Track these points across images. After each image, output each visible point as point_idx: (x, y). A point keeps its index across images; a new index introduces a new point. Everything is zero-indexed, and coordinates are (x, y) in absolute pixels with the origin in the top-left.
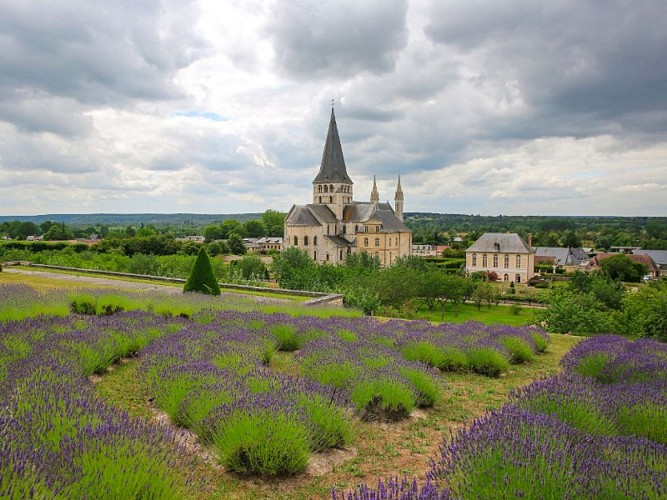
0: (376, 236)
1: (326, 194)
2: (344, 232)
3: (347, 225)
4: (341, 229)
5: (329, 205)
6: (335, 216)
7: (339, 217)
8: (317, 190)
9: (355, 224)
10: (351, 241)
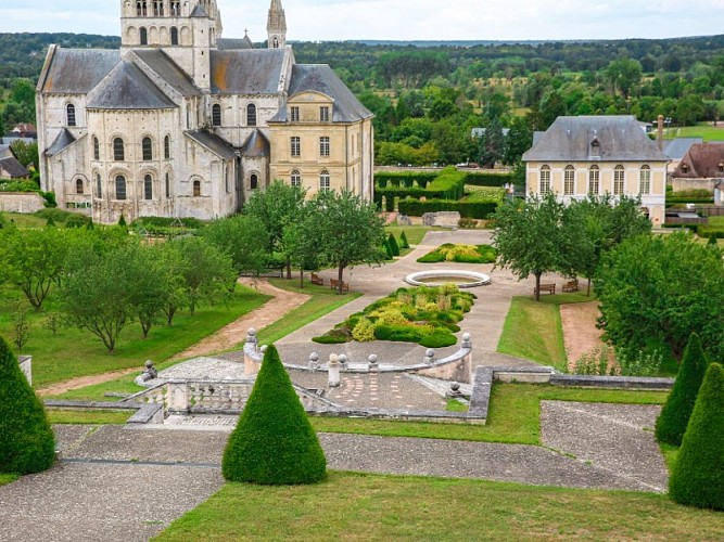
0: (320, 131)
1: (159, 22)
2: (217, 119)
3: (224, 102)
4: (209, 113)
5: (172, 52)
6: (189, 80)
7: (202, 81)
8: (132, 11)
9: (245, 102)
10: (236, 143)
